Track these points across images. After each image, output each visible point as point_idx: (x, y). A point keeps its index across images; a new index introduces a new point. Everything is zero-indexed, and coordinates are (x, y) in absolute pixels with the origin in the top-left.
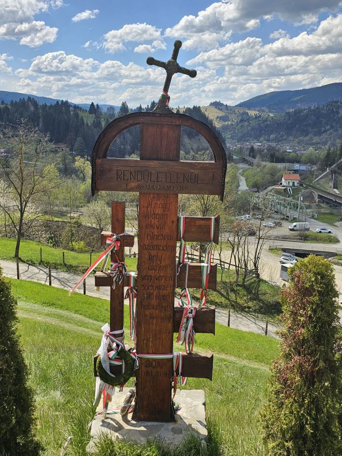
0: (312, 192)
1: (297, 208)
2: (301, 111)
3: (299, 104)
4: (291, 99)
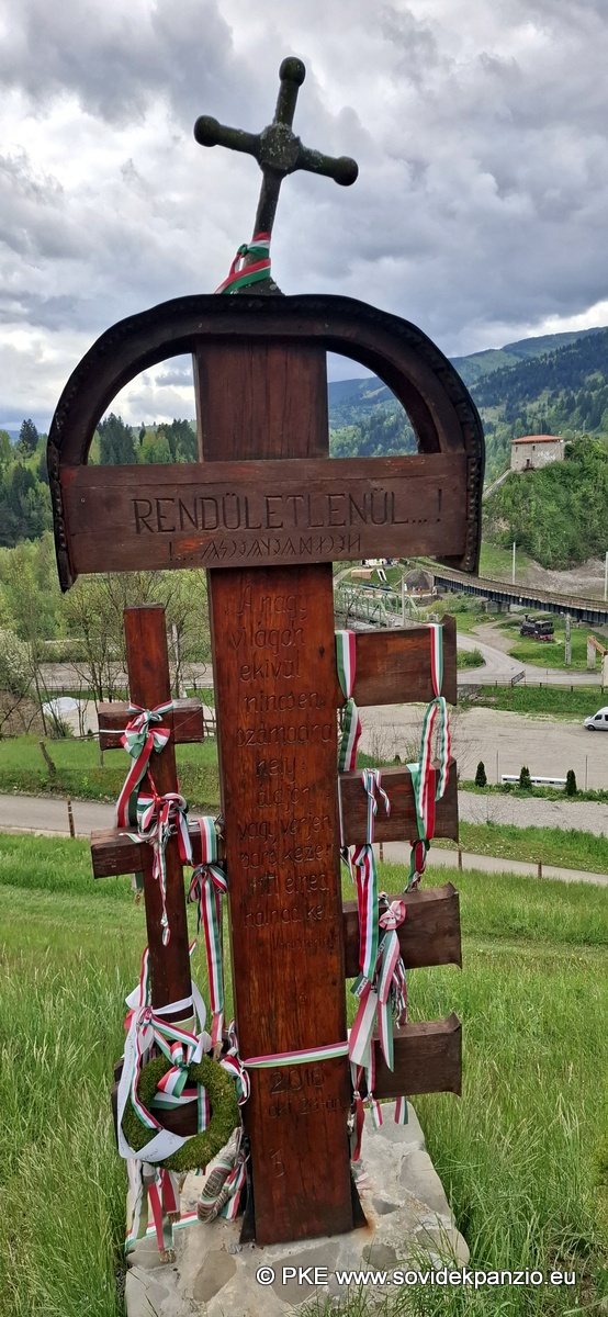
0: (423, 573)
1: (400, 606)
2: (383, 418)
3: (379, 406)
4: (362, 396)
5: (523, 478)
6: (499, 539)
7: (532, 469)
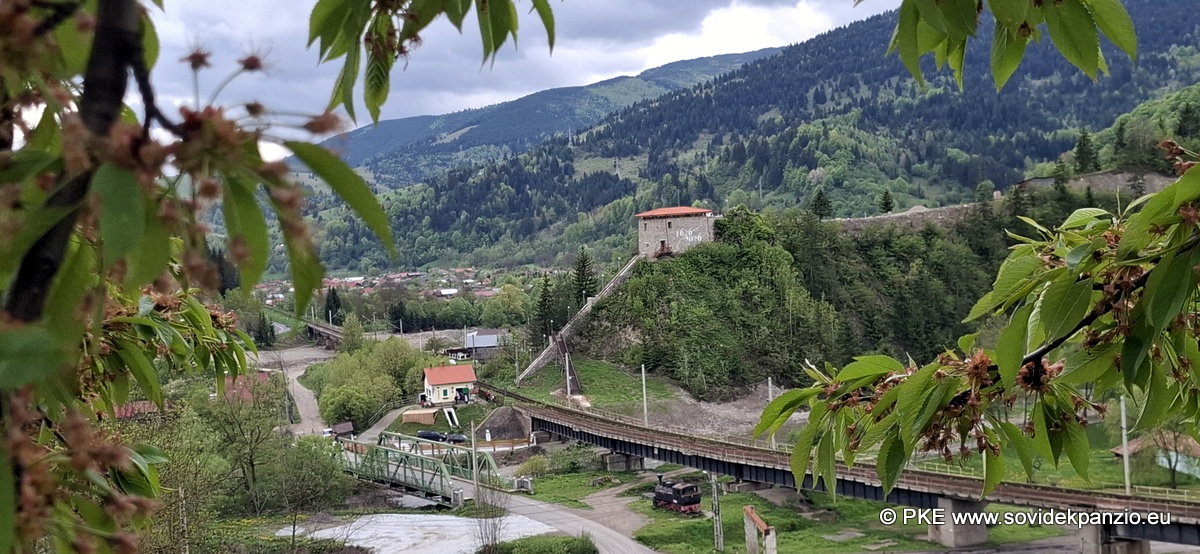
0: (514, 412)
4: (434, 140)
5: (657, 267)
6: (627, 357)
7: (669, 254)
